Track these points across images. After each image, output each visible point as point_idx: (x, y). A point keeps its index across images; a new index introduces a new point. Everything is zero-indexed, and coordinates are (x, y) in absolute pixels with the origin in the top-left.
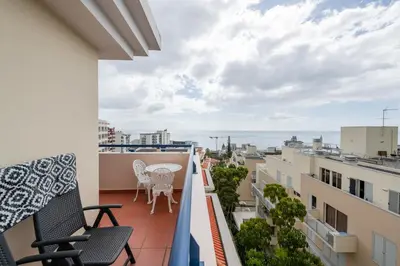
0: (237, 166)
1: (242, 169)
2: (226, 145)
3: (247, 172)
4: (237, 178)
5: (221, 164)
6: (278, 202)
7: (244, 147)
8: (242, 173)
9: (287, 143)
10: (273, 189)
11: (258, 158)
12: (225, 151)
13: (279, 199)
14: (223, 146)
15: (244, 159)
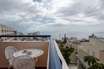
0: (69, 47)
1: (71, 48)
2: (64, 38)
3: (74, 49)
4: (70, 52)
5: (62, 46)
6: (91, 65)
7: (71, 39)
8: (71, 50)
9: (90, 37)
10: (89, 58)
11: (78, 43)
12: (63, 40)
13: (93, 63)
14: (63, 38)
15: (72, 44)
